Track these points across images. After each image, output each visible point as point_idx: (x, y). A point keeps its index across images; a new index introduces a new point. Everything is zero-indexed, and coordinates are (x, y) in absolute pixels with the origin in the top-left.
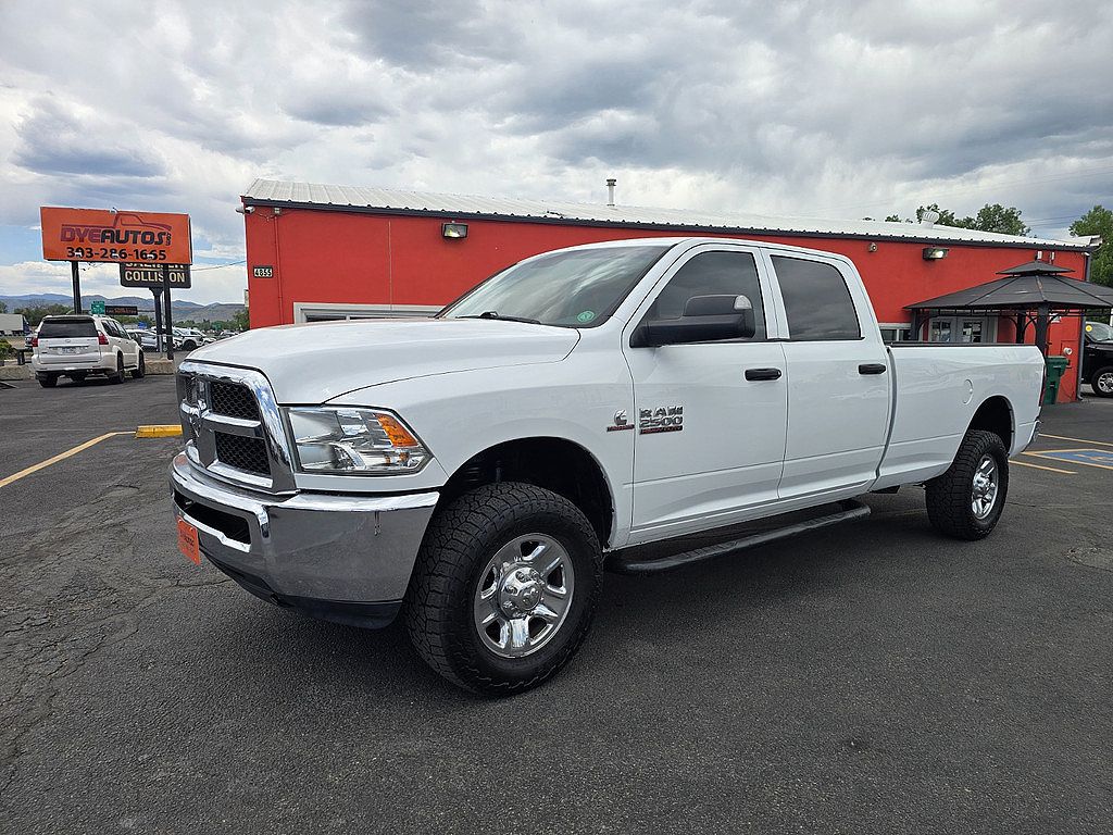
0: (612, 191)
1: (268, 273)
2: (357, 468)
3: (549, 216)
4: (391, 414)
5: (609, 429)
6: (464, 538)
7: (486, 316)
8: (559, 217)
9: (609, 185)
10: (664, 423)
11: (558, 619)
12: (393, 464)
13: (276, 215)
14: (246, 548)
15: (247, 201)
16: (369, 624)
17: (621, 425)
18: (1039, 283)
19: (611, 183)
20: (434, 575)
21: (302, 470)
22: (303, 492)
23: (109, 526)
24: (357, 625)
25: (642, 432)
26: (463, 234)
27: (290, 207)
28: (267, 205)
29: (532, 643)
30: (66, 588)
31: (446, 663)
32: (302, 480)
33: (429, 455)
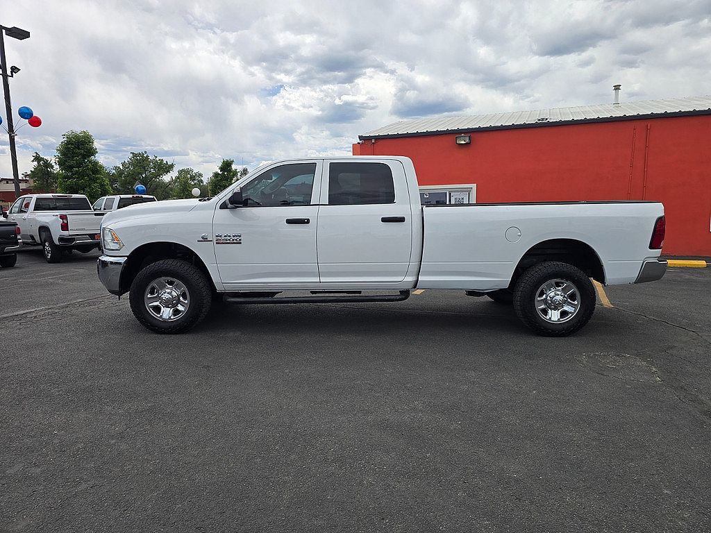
0: (617, 95)
5: (199, 241)
9: (615, 89)
10: (230, 240)
11: (184, 312)
13: (373, 143)
17: (205, 240)
25: (217, 243)
26: (467, 141)
27: (378, 139)
28: (368, 139)
29: (172, 318)
33: (123, 244)
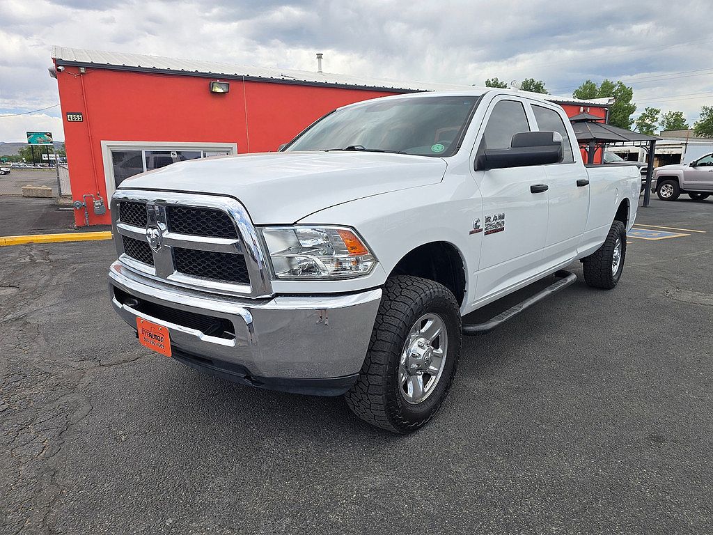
0: (320, 64)
1: (78, 118)
2: (323, 274)
3: (285, 78)
4: (349, 229)
5: (471, 233)
6: (395, 322)
7: (352, 149)
8: (292, 79)
9: (318, 58)
10: (495, 227)
11: (438, 372)
12: (345, 269)
13: (82, 73)
14: (230, 343)
15: (57, 62)
16: (330, 393)
17: (477, 230)
18: (589, 127)
19: (320, 56)
20: (375, 351)
21: (277, 278)
22: (277, 295)
23: (12, 320)
24: (318, 394)
25: (487, 233)
26: (226, 90)
27: (91, 67)
28: (73, 66)
29: (426, 391)
30: (7, 376)
31: (384, 415)
32: (277, 287)
33: (375, 260)
